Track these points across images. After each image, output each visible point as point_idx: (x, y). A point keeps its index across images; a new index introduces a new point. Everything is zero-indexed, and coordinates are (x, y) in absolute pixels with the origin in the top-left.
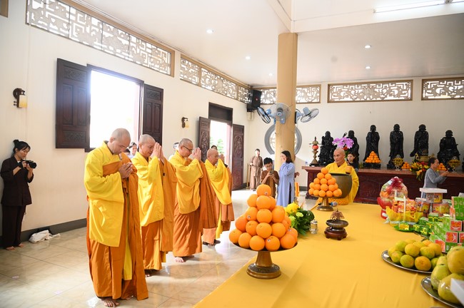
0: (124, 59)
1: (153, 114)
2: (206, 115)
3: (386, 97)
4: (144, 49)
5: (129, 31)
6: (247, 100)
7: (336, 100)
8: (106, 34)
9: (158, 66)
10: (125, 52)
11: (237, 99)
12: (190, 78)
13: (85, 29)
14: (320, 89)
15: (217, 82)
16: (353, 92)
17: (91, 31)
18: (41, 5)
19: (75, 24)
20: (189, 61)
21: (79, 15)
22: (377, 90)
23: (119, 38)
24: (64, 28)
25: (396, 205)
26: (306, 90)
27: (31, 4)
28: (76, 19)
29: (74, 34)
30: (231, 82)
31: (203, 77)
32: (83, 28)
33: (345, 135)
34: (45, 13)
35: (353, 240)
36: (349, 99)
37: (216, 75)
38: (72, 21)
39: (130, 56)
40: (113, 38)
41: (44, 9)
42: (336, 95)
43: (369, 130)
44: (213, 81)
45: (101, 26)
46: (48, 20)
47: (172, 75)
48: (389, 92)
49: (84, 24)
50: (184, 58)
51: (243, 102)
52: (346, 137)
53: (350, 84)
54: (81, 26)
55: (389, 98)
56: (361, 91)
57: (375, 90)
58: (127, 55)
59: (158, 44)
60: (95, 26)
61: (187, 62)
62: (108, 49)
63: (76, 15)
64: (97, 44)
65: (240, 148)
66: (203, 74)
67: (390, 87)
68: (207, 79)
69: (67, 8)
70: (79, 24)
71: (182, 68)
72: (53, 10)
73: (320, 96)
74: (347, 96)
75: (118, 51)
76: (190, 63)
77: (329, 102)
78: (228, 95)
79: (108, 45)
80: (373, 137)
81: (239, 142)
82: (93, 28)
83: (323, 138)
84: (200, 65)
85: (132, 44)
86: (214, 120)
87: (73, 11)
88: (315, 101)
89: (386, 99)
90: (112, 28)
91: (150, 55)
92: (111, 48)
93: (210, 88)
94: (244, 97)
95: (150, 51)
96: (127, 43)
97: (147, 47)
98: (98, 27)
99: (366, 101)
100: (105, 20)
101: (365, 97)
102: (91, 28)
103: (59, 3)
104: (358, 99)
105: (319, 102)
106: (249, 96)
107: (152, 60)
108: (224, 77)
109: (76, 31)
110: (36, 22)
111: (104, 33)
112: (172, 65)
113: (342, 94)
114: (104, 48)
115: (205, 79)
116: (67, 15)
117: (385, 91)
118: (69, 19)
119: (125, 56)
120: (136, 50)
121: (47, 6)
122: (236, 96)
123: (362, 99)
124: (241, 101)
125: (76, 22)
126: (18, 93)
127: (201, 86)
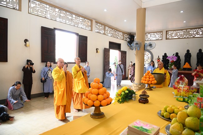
0: (70, 25)
1: (83, 47)
2: (108, 47)
3: (196, 35)
4: (79, 20)
5: (72, 13)
6: (128, 40)
7: (170, 38)
8: (62, 15)
9: (85, 27)
10: (70, 22)
11: (123, 39)
12: (100, 31)
13: (53, 13)
14: (162, 33)
15: (113, 32)
16: (178, 34)
17: (55, 14)
18: (35, 5)
19: (48, 12)
20: (99, 24)
21: (50, 8)
22: (191, 32)
23: (67, 16)
24: (44, 14)
25: (179, 88)
26: (155, 34)
27: (31, 5)
28: (49, 10)
29: (48, 16)
30: (120, 32)
31: (106, 31)
32: (52, 13)
33: (174, 55)
34: (36, 8)
35: (152, 104)
36: (176, 37)
37: (113, 29)
38: (47, 10)
39: (73, 23)
40: (65, 16)
41: (36, 7)
42: (170, 35)
43: (186, 52)
44: (111, 32)
45: (59, 12)
46: (38, 11)
47: (91, 30)
48: (197, 33)
49: (53, 11)
50: (97, 22)
51: (126, 41)
52: (174, 56)
53: (177, 30)
54: (51, 12)
55: (197, 36)
56: (183, 33)
57: (190, 32)
58: (71, 23)
59: (85, 17)
60: (57, 12)
61: (98, 24)
62: (63, 21)
63: (49, 8)
64: (58, 19)
65: (125, 61)
66: (106, 29)
67: (197, 31)
68: (108, 31)
69: (45, 5)
70: (50, 11)
71: (96, 27)
72: (39, 7)
73: (162, 36)
74: (176, 36)
75: (67, 21)
76: (100, 25)
77: (166, 39)
78: (119, 38)
79: (63, 19)
80: (188, 55)
81: (124, 59)
82: (56, 13)
83: (163, 56)
84: (105, 25)
85: (73, 18)
86: (111, 49)
87: (48, 6)
88: (160, 39)
89: (195, 37)
90: (64, 12)
91: (81, 22)
92: (64, 20)
93: (109, 35)
94: (126, 38)
95: (81, 21)
96: (71, 18)
97: (80, 19)
98: (58, 12)
99: (185, 38)
100: (61, 9)
101: (185, 36)
102: (55, 13)
103: (42, 4)
104: (181, 37)
105: (162, 40)
106: (129, 38)
107: (82, 24)
108: (116, 30)
109: (49, 14)
110: (33, 12)
111: (61, 14)
112: (91, 26)
113: (173, 35)
114: (61, 21)
115: (107, 31)
116: (45, 8)
117: (195, 33)
118: (46, 10)
119: (70, 23)
120: (75, 20)
121: (37, 6)
122: (122, 38)
123: (183, 37)
124: (125, 40)
125: (49, 11)
126: (26, 41)
127: (105, 35)
